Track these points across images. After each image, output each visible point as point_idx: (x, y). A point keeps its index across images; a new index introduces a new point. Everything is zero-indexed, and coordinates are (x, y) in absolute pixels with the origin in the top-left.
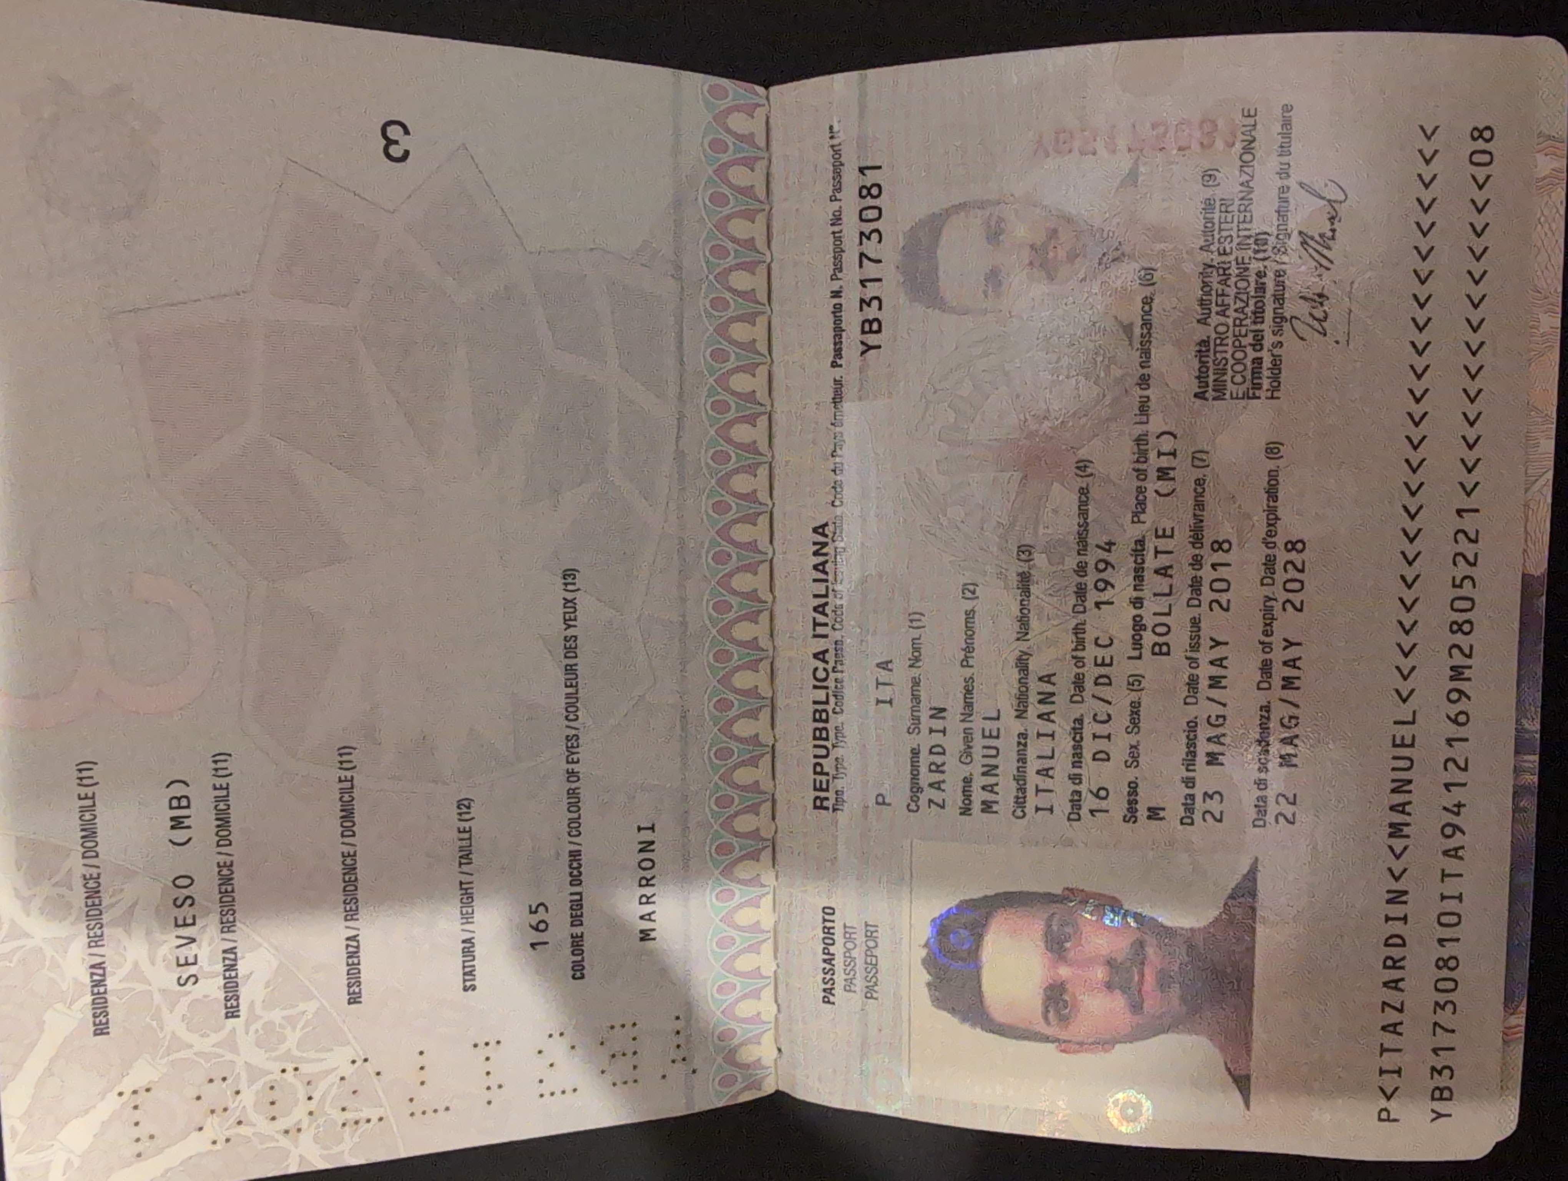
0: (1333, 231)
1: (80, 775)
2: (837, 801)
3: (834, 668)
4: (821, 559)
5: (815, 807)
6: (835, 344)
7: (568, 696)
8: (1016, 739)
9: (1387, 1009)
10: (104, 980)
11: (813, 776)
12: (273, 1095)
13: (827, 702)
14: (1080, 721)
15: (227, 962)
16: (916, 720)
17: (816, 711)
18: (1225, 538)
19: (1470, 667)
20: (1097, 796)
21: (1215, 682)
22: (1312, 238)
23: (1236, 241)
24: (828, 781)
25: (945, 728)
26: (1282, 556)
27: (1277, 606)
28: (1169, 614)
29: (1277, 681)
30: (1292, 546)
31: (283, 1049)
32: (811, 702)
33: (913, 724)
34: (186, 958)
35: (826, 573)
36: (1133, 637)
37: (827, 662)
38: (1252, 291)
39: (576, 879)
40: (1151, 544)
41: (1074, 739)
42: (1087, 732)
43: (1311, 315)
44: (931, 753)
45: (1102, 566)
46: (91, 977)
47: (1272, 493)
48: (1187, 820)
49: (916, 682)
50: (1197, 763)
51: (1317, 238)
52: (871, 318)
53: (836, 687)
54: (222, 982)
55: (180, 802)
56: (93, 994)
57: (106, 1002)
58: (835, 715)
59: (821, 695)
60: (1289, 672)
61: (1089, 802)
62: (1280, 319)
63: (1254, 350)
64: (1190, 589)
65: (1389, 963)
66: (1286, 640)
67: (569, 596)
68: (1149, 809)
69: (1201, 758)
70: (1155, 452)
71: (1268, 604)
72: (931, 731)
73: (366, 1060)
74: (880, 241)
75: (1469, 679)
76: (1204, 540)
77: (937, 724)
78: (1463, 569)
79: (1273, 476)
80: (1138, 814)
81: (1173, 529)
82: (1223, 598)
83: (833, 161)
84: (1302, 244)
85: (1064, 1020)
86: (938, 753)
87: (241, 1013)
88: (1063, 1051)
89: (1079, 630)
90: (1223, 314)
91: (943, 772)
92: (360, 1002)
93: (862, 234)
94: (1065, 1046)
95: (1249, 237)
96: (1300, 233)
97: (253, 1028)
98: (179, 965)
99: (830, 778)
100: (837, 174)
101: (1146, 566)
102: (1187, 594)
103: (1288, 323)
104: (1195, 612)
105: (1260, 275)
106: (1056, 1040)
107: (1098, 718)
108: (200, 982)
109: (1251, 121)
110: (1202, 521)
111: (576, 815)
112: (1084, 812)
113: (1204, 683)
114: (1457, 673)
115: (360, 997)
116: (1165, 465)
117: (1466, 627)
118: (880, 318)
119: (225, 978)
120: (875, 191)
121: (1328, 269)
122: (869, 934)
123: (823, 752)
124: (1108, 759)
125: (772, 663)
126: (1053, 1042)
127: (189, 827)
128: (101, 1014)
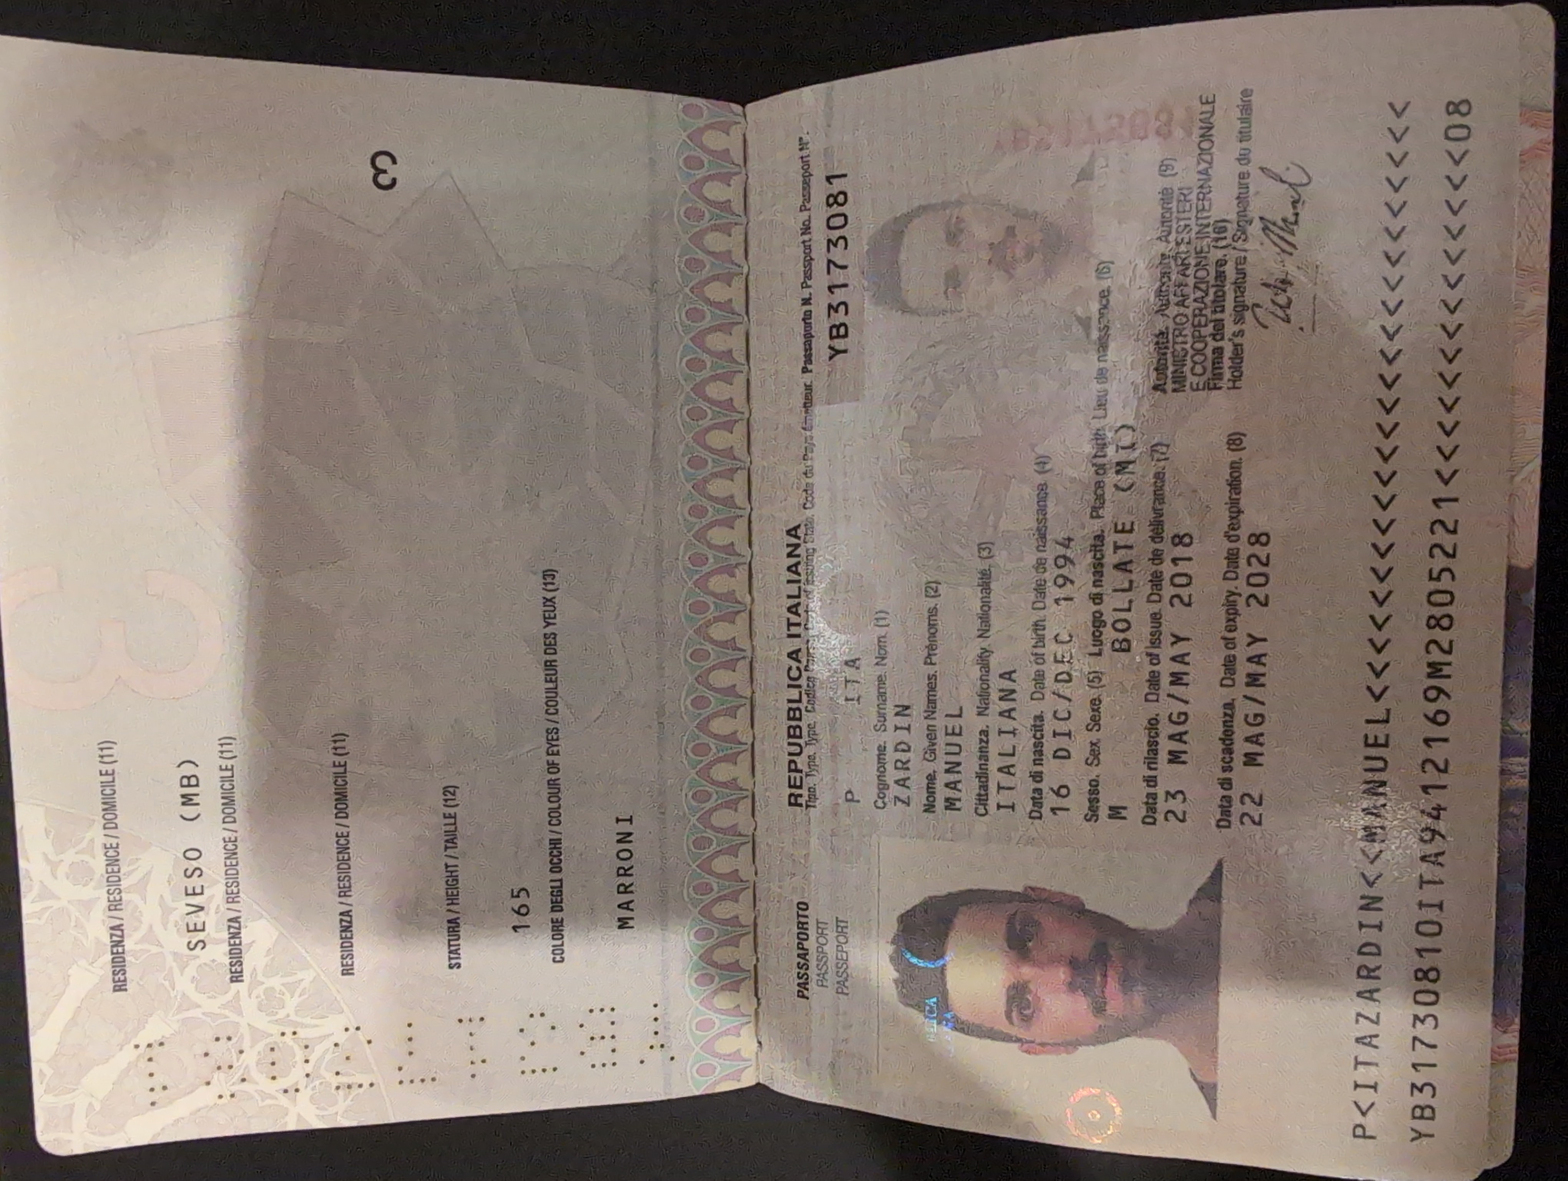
0: (1297, 214)
1: (101, 754)
2: (810, 798)
3: (807, 666)
4: (793, 561)
5: (790, 804)
6: (806, 350)
7: (548, 690)
8: (978, 736)
9: (1361, 1019)
10: (122, 941)
11: (788, 774)
12: (274, 1056)
13: (800, 701)
14: (1040, 718)
15: (232, 930)
16: (882, 716)
17: (790, 709)
18: (1186, 531)
19: (1449, 664)
20: (1057, 793)
21: (1177, 679)
22: (1274, 224)
23: (1195, 229)
24: (801, 778)
25: (909, 726)
26: (1246, 549)
27: (1241, 602)
28: (1129, 610)
29: (1241, 678)
30: (1257, 539)
31: (282, 1014)
32: (786, 702)
33: (879, 721)
34: (195, 924)
35: (799, 574)
36: (1093, 633)
37: (799, 661)
38: (1211, 279)
39: (556, 867)
40: (1111, 538)
41: (1034, 736)
42: (1048, 729)
43: (1273, 302)
44: (896, 750)
45: (1061, 562)
46: (111, 937)
47: (1234, 484)
48: (1150, 819)
49: (881, 680)
50: (1159, 761)
51: (1280, 223)
52: (837, 323)
53: (808, 686)
54: (228, 948)
55: (189, 781)
56: (112, 953)
57: (124, 961)
58: (808, 714)
59: (794, 694)
60: (1254, 668)
61: (1049, 800)
62: (1241, 308)
63: (1214, 339)
64: (1150, 584)
65: (1364, 973)
66: (1250, 635)
67: (549, 595)
68: (1111, 808)
69: (1163, 756)
70: (1114, 447)
71: (1231, 598)
72: (897, 728)
73: (358, 1029)
74: (846, 248)
75: (1449, 677)
76: (1164, 535)
77: (902, 721)
78: (1440, 561)
79: (1235, 467)
80: (1100, 813)
81: (1132, 523)
82: (1184, 592)
83: (802, 171)
84: (1264, 229)
85: (1027, 1020)
86: (904, 751)
87: (244, 978)
88: (1028, 1052)
89: (1038, 626)
90: (1181, 304)
91: (908, 769)
92: (352, 974)
93: (829, 241)
94: (1029, 1046)
95: (1208, 225)
96: (1261, 218)
97: (255, 993)
98: (189, 931)
99: (803, 775)
100: (806, 185)
101: (1104, 561)
102: (1148, 589)
103: (1250, 311)
104: (1155, 608)
105: (1221, 263)
106: (1018, 1040)
107: (1060, 715)
108: (207, 947)
109: (1208, 108)
110: (1161, 515)
111: (555, 805)
112: (1046, 811)
113: (1165, 680)
114: (1435, 670)
115: (352, 969)
116: (1123, 459)
117: (1445, 622)
118: (847, 323)
119: (230, 945)
120: (841, 199)
121: (1291, 254)
122: (840, 929)
123: (797, 749)
124: (1069, 757)
125: (751, 663)
126: (1015, 1041)
127: (197, 804)
128: (119, 972)
